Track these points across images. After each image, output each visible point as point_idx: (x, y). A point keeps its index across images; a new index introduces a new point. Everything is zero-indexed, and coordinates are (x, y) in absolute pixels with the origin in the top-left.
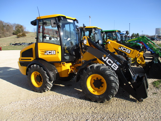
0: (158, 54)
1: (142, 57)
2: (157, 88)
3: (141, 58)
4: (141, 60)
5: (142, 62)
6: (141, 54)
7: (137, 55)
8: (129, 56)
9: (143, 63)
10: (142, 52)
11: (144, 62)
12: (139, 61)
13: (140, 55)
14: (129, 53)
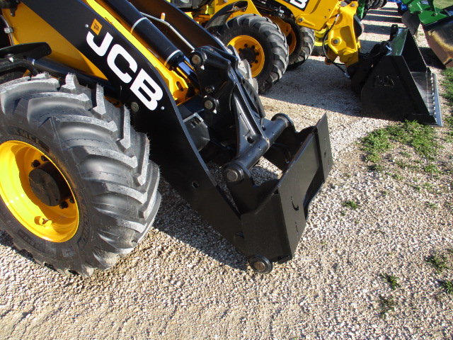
0: (418, 12)
1: (348, 28)
2: (372, 168)
3: (345, 31)
4: (344, 39)
5: (348, 45)
6: (345, 14)
7: (332, 17)
8: (302, 20)
9: (350, 51)
10: (351, 6)
11: (353, 47)
12: (335, 42)
13: (341, 16)
14: (303, 10)
